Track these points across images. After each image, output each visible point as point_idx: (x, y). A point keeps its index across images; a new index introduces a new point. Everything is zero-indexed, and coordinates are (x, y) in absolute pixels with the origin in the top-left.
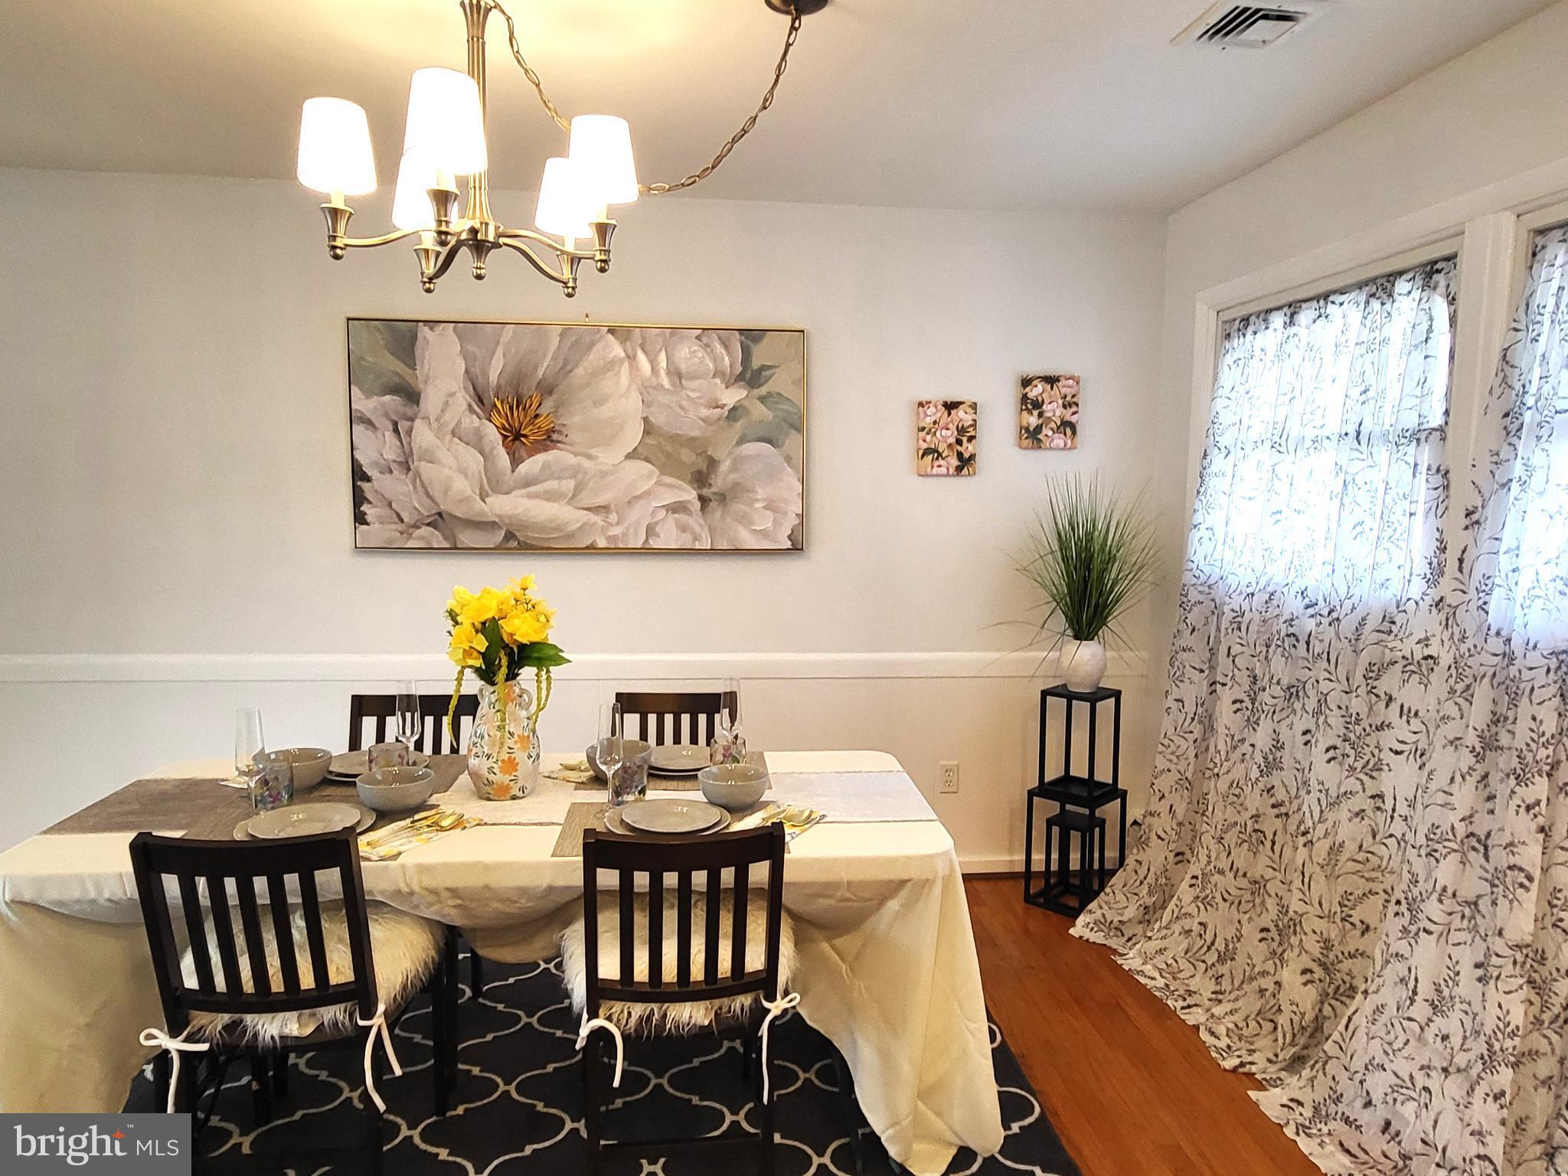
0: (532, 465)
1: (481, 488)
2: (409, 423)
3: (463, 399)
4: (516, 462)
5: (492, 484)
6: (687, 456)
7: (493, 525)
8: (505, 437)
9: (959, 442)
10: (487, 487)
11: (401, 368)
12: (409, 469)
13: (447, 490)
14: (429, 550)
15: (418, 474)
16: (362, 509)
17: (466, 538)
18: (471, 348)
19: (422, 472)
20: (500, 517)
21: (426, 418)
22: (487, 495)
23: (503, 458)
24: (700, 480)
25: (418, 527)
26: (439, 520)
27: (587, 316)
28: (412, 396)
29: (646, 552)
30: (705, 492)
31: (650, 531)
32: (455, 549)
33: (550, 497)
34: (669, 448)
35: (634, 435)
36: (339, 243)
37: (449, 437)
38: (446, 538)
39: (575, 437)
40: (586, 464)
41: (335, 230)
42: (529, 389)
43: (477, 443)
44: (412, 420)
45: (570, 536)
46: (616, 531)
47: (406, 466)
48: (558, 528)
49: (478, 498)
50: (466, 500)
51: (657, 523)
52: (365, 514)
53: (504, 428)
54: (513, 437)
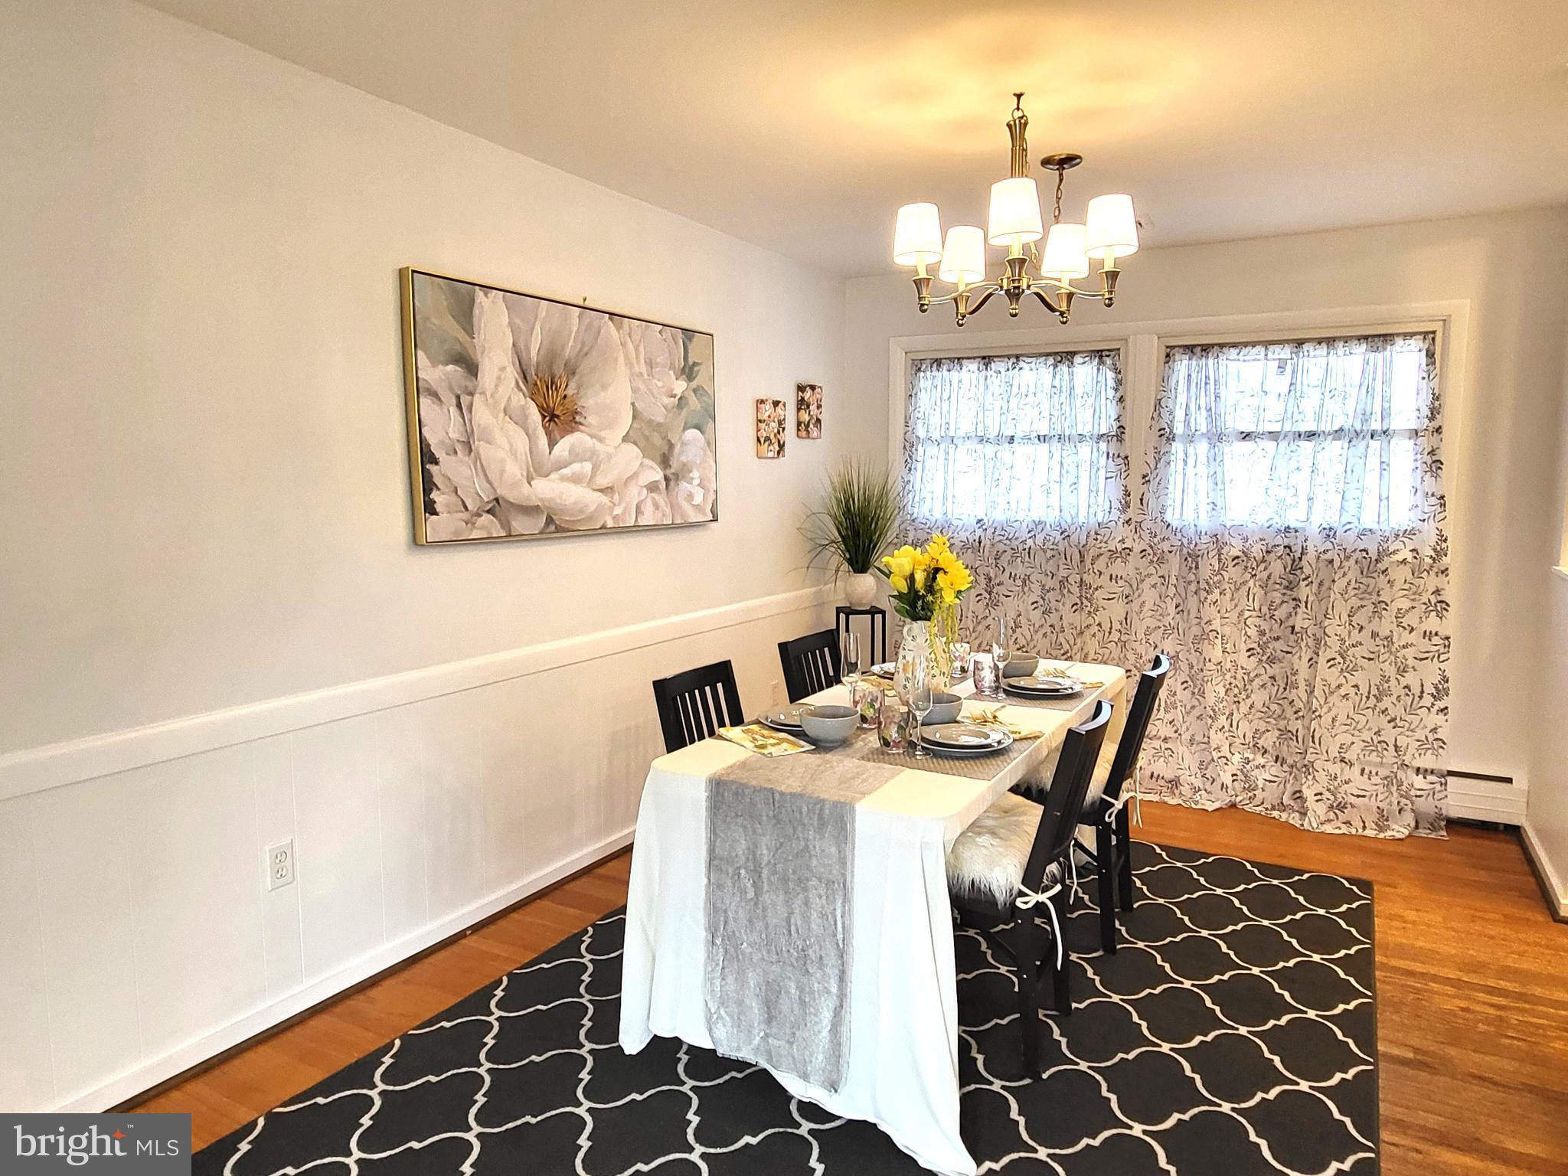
0: (564, 445)
1: (528, 471)
2: (469, 398)
3: (512, 375)
4: (552, 444)
5: (536, 470)
6: (657, 440)
7: (536, 510)
8: (544, 417)
9: (779, 432)
10: (532, 470)
11: (462, 336)
12: (471, 450)
13: (502, 472)
14: (488, 541)
15: (478, 457)
16: (431, 496)
17: (521, 524)
18: (517, 321)
19: (481, 451)
20: (541, 500)
21: (483, 393)
22: (533, 479)
23: (543, 441)
24: (665, 461)
25: (480, 515)
26: (496, 507)
28: (472, 368)
29: (637, 529)
30: (669, 472)
31: (639, 511)
32: (511, 538)
33: (575, 479)
34: (647, 433)
35: (626, 421)
37: (502, 415)
38: (503, 527)
39: (592, 419)
40: (598, 445)
42: (559, 370)
43: (522, 422)
44: (472, 394)
45: (590, 518)
46: (618, 511)
47: (468, 447)
48: (581, 511)
49: (525, 481)
50: (515, 484)
51: (642, 501)
52: (435, 502)
53: (543, 408)
54: (550, 416)
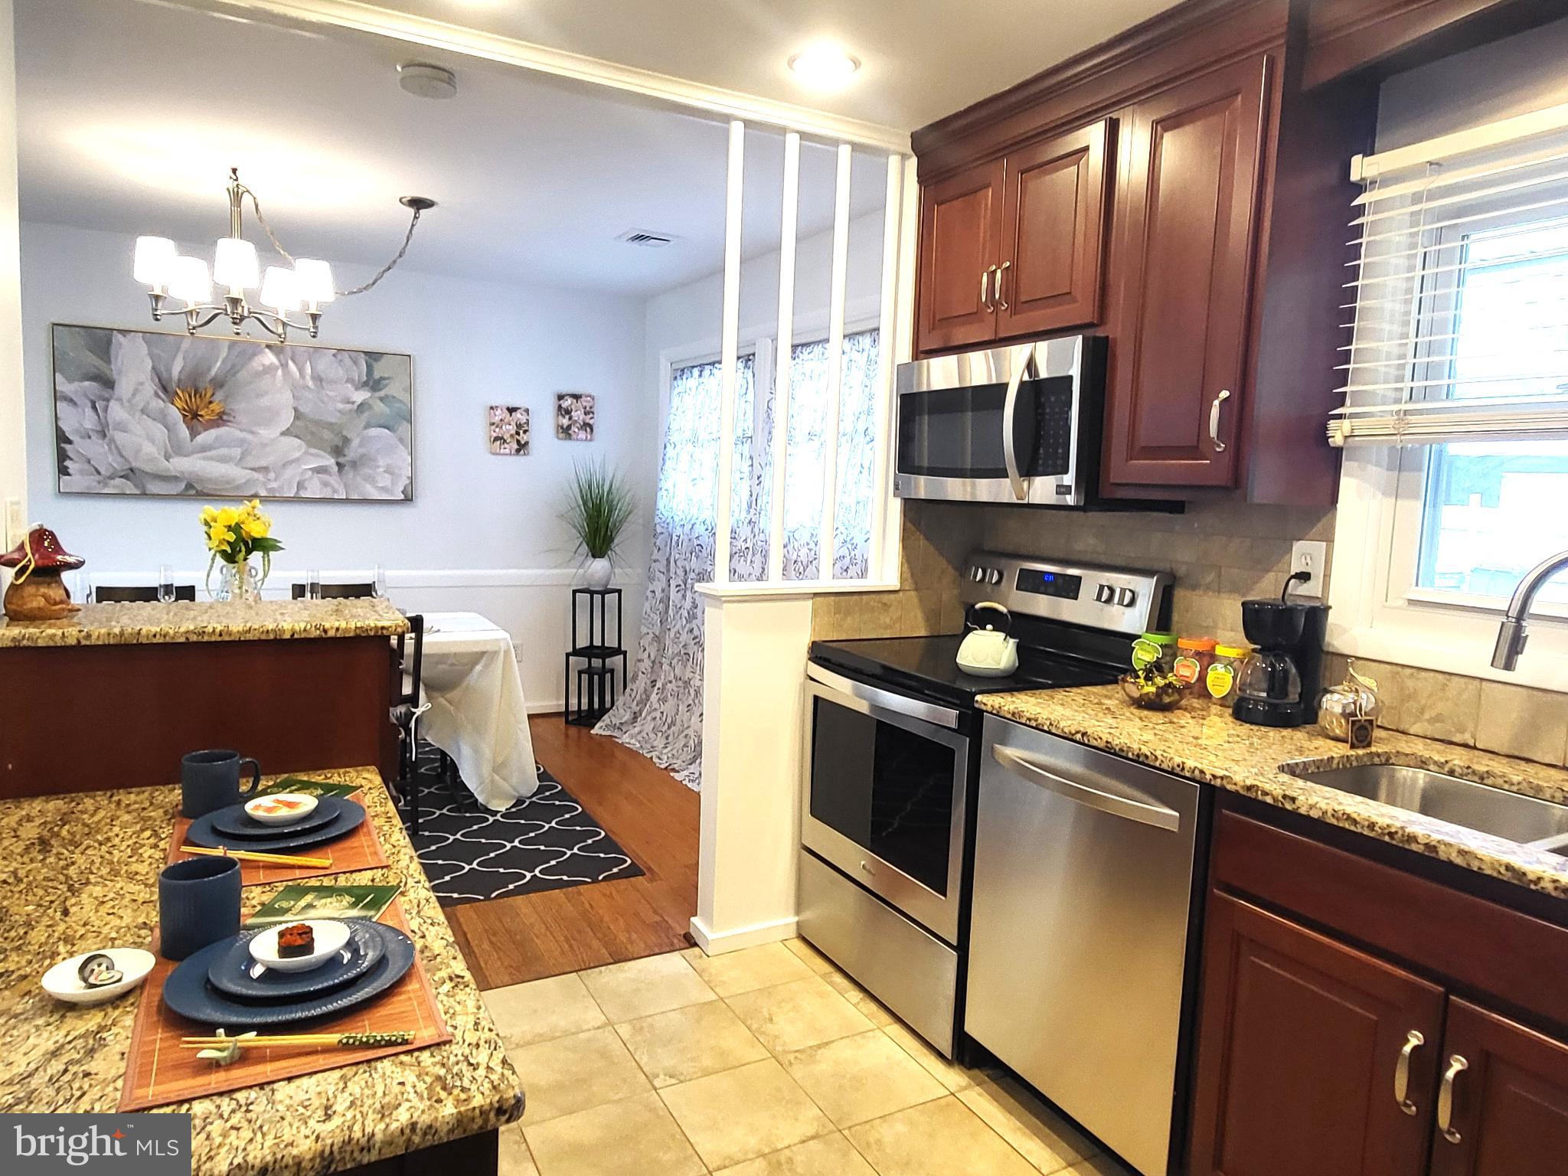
0: (207, 437)
1: (166, 452)
2: (105, 403)
3: (150, 387)
4: (194, 434)
5: (176, 449)
6: (327, 435)
7: (176, 479)
8: (185, 416)
9: (518, 433)
10: (170, 450)
11: (98, 362)
12: (105, 436)
13: (138, 451)
14: (122, 495)
15: (112, 441)
16: (64, 464)
17: (153, 487)
18: (156, 351)
19: (116, 437)
20: (183, 473)
21: (120, 400)
22: (170, 457)
23: (184, 432)
24: (337, 451)
25: (112, 478)
26: (130, 474)
27: (248, 334)
28: (109, 384)
29: (297, 500)
30: (341, 460)
31: (300, 485)
32: (144, 495)
33: (223, 460)
34: (313, 429)
35: (287, 419)
36: (158, 312)
37: (138, 414)
38: (136, 486)
39: (239, 418)
40: (249, 437)
41: (156, 305)
42: (204, 383)
43: (162, 419)
44: (108, 400)
45: (238, 487)
46: (274, 485)
47: (103, 434)
48: (228, 483)
49: (163, 459)
50: (152, 460)
51: (305, 480)
52: (68, 467)
53: (184, 410)
54: (192, 417)
